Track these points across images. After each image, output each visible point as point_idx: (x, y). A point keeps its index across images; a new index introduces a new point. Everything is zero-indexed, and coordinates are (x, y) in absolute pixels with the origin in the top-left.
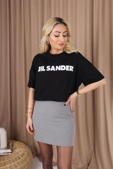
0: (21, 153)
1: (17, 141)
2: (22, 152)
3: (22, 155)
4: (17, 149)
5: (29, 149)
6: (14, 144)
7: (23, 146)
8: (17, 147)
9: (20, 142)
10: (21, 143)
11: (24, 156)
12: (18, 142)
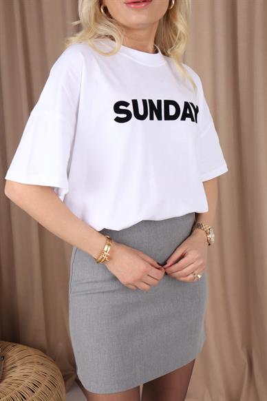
0: (27, 382)
1: (19, 343)
2: (33, 377)
3: (32, 386)
4: (17, 370)
5: (53, 365)
6: (9, 354)
7: (36, 360)
8: (17, 364)
9: (25, 347)
10: (31, 351)
11: (38, 391)
12: (19, 347)
